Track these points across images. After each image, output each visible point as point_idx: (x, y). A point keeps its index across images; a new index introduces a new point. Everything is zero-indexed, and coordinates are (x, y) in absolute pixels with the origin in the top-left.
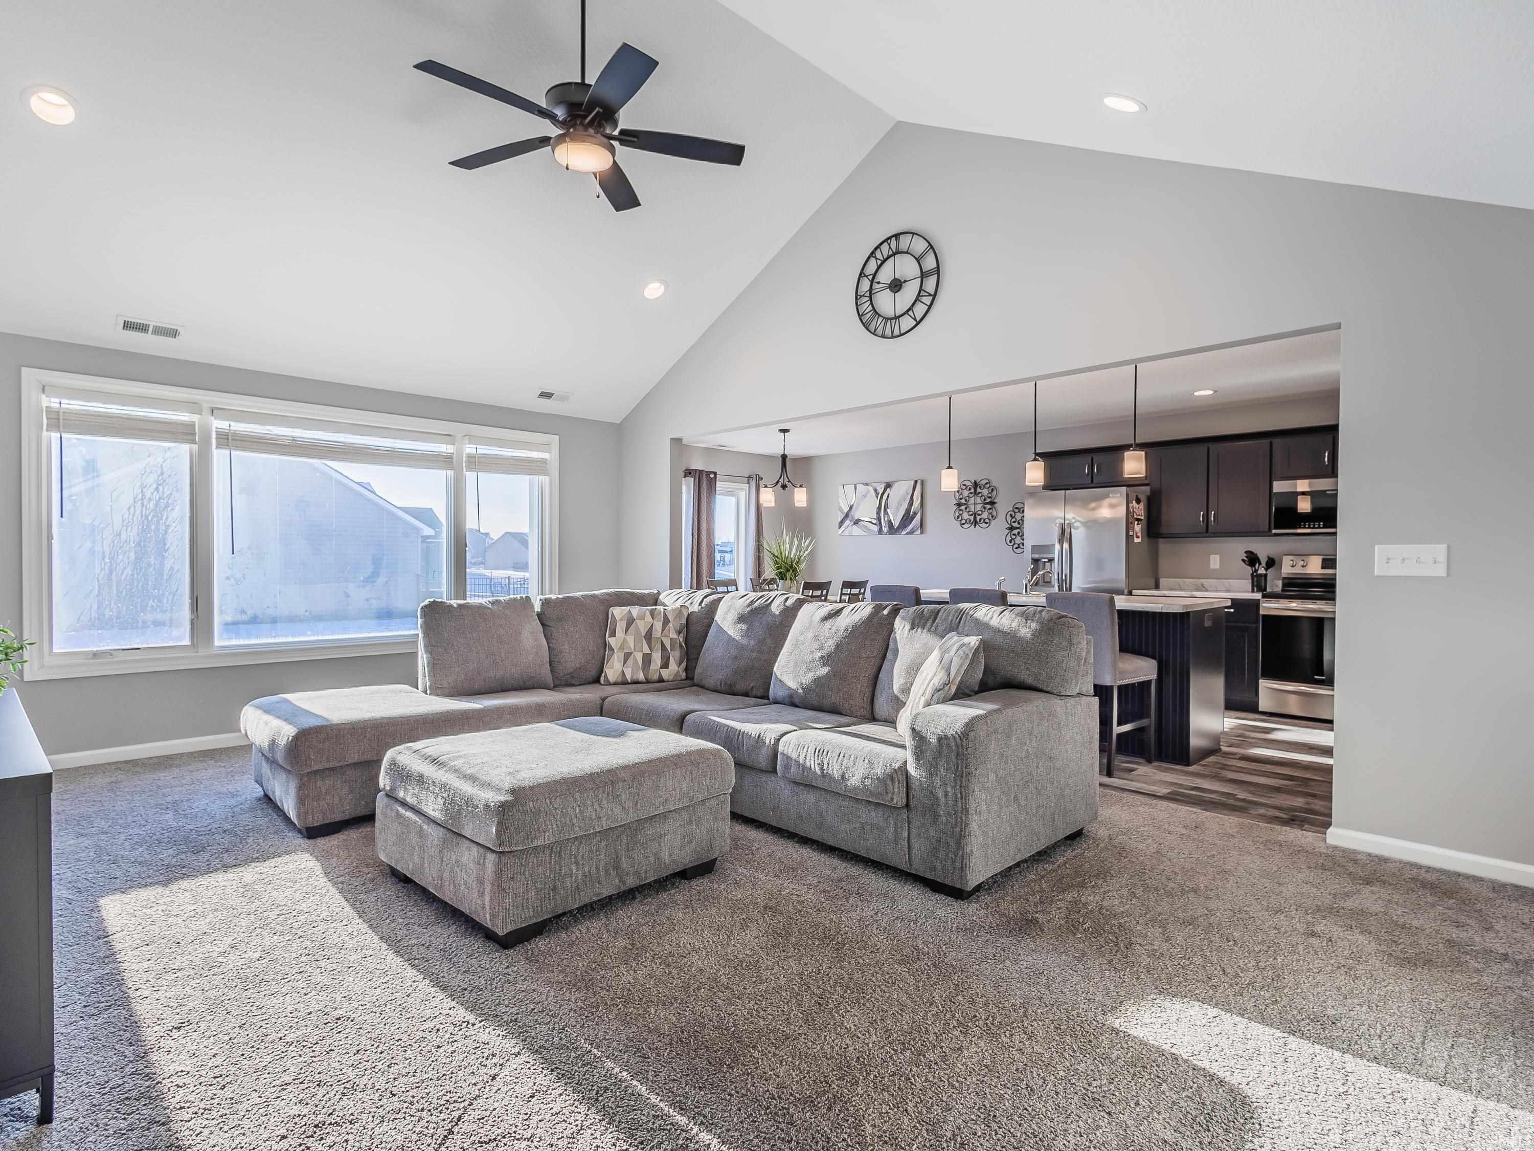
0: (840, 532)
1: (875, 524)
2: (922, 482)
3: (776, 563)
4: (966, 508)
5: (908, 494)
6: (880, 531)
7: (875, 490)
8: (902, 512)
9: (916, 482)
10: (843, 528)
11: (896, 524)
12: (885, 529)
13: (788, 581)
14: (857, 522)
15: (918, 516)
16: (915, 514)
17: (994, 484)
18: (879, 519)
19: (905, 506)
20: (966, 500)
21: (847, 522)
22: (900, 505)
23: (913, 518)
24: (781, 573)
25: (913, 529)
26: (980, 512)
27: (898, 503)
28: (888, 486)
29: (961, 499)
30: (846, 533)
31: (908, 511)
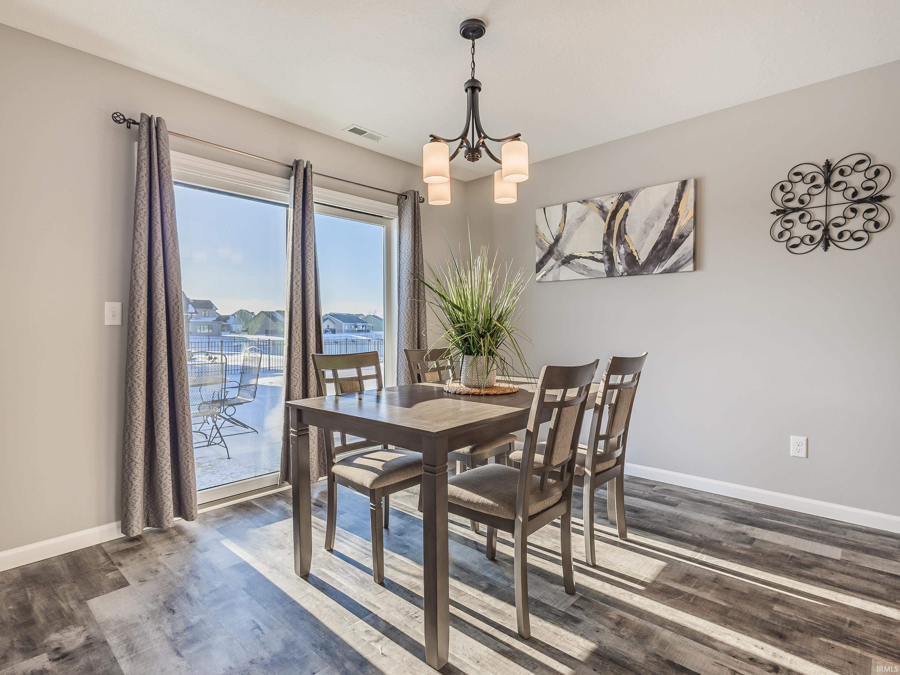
0: (538, 278)
1: (601, 261)
2: (696, 182)
3: (454, 321)
4: (802, 217)
5: (666, 205)
6: (611, 272)
7: (601, 208)
8: (654, 236)
9: (684, 183)
10: (543, 272)
11: (642, 257)
12: (620, 268)
13: (483, 359)
14: (567, 260)
15: (689, 243)
16: (682, 237)
17: (880, 158)
18: (609, 253)
19: (661, 225)
20: (801, 201)
21: (552, 262)
22: (649, 225)
23: (676, 246)
24: (466, 340)
25: (675, 263)
26: (841, 221)
27: (646, 223)
28: (626, 197)
29: (790, 200)
30: (550, 277)
31: (666, 235)
